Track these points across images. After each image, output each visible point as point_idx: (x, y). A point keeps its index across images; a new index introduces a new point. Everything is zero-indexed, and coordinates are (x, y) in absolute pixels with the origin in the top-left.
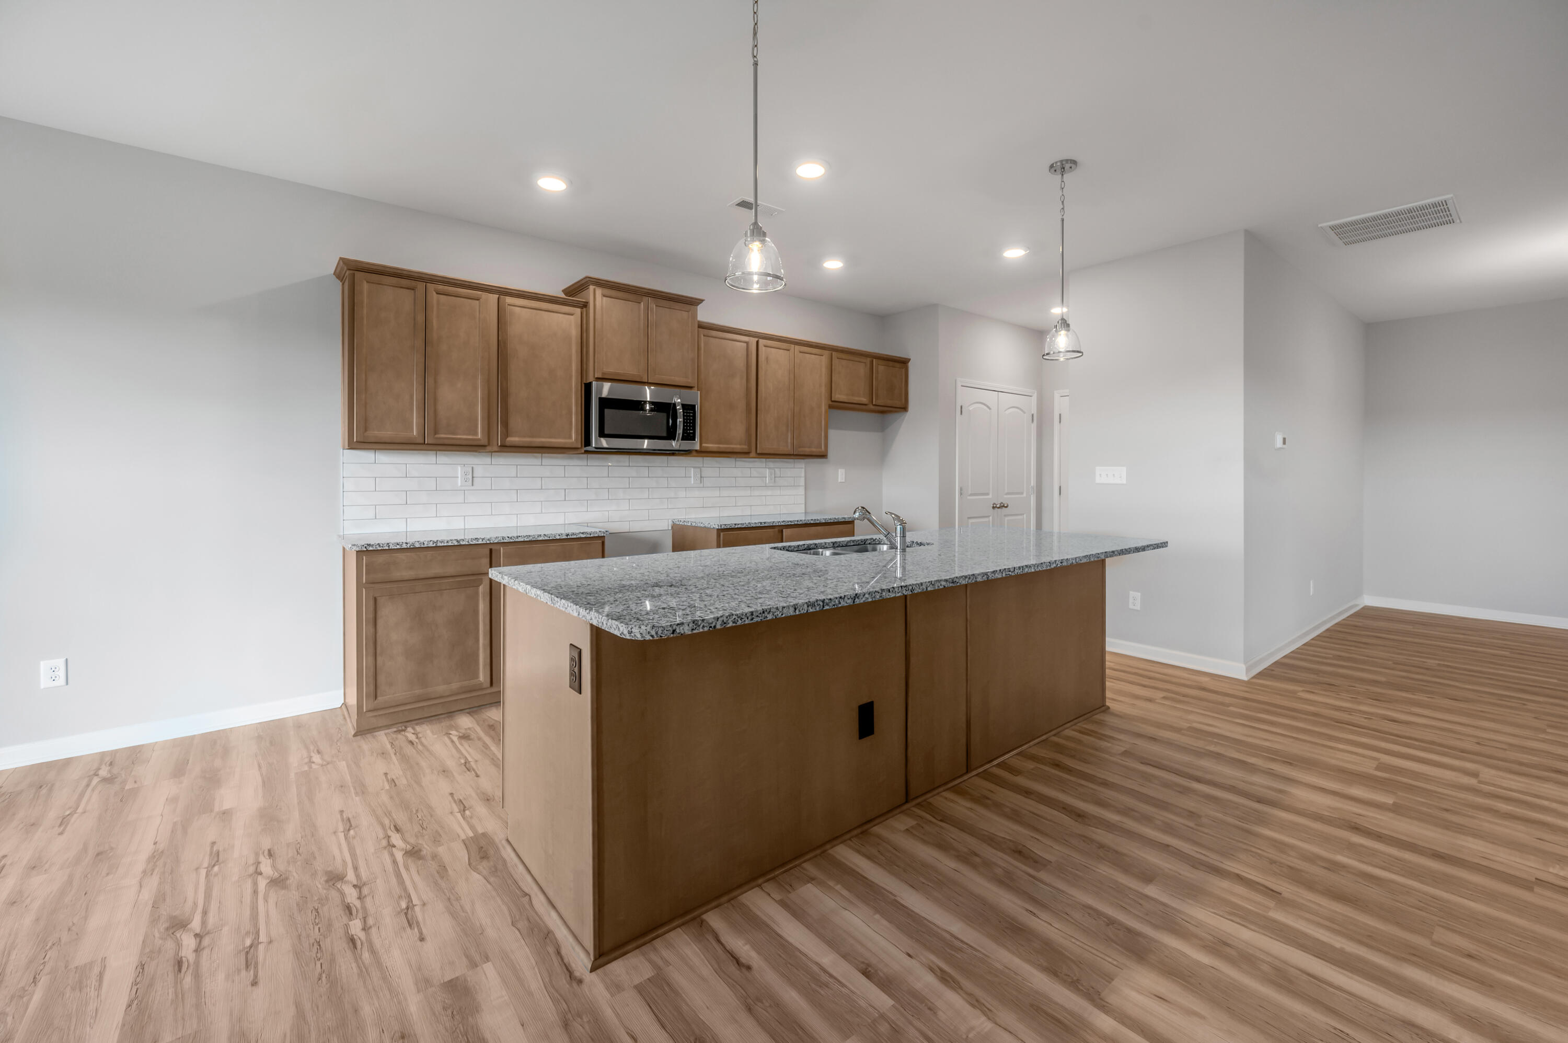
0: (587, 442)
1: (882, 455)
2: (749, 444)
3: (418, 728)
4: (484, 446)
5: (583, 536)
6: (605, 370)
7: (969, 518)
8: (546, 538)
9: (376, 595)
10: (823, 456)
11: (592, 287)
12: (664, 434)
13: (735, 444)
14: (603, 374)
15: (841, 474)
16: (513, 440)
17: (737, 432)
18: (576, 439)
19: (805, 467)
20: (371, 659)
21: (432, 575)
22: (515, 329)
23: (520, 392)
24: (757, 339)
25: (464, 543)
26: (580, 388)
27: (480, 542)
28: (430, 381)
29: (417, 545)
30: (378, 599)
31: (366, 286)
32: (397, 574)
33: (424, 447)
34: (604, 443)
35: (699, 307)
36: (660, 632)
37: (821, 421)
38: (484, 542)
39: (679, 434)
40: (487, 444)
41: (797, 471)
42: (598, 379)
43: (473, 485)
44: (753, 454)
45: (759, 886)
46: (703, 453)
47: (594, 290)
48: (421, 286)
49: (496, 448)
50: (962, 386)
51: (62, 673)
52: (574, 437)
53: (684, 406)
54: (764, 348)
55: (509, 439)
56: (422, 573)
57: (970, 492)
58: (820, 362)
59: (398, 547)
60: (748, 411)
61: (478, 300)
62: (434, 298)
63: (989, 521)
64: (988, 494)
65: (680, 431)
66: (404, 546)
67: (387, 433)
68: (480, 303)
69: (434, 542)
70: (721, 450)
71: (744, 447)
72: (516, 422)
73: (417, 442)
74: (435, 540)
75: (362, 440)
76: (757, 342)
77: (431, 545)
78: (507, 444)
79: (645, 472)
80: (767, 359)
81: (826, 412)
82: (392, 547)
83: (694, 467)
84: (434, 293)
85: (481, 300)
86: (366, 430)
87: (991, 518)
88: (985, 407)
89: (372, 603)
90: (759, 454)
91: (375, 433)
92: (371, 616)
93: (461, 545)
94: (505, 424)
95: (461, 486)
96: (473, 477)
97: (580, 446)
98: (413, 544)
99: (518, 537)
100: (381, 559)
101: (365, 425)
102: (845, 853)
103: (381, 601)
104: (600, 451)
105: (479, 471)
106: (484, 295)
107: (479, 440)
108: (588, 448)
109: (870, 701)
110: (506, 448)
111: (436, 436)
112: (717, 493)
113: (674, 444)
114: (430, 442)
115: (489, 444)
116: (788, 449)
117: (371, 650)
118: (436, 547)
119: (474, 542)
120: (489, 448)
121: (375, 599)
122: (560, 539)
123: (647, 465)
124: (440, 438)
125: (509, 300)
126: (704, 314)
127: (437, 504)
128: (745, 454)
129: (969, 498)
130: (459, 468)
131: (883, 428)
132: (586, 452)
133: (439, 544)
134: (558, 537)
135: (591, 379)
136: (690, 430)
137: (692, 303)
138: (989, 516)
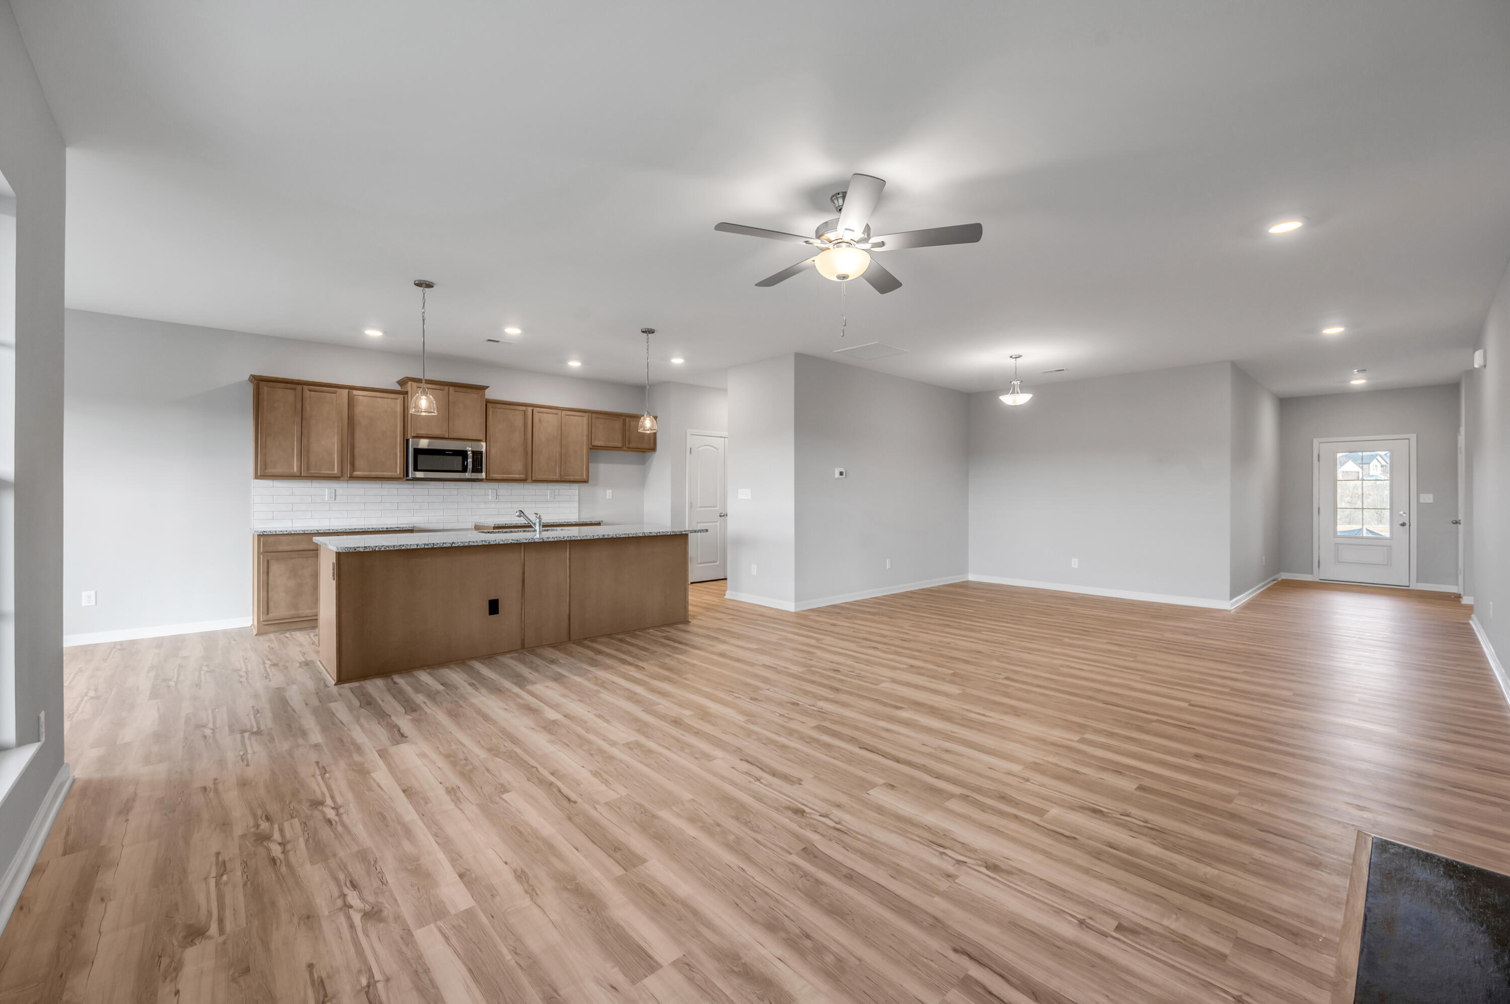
0: (407, 475)
1: (642, 482)
2: (526, 475)
3: (292, 633)
4: (339, 477)
5: (397, 529)
6: (418, 432)
7: (698, 523)
8: (373, 530)
9: (268, 559)
10: (586, 482)
11: (410, 383)
12: (461, 469)
13: (516, 475)
14: (417, 434)
15: (609, 493)
16: (356, 473)
17: (517, 467)
18: (400, 473)
19: (579, 488)
20: (265, 594)
21: (302, 549)
22: (359, 410)
23: (361, 446)
24: (532, 408)
25: (321, 532)
26: (402, 442)
27: (331, 531)
28: (305, 441)
29: (293, 532)
30: (270, 561)
31: (266, 389)
32: (281, 548)
33: (301, 477)
34: (420, 475)
35: (486, 391)
36: (349, 549)
37: (583, 460)
38: (334, 531)
39: (470, 469)
40: (340, 476)
41: (572, 491)
42: (414, 437)
43: (335, 500)
44: (529, 480)
45: (424, 670)
46: (488, 480)
47: (412, 384)
48: (299, 387)
49: (346, 478)
50: (691, 435)
51: (93, 598)
52: (399, 471)
53: (473, 452)
54: (537, 414)
55: (355, 473)
56: (296, 548)
57: (699, 505)
58: (584, 420)
59: (282, 533)
60: (526, 454)
61: (335, 393)
62: (307, 393)
63: (717, 525)
64: (716, 507)
65: (470, 466)
66: (285, 533)
67: (279, 470)
68: (336, 395)
69: (303, 531)
70: (505, 478)
71: (523, 476)
72: (359, 463)
73: (297, 475)
74: (304, 530)
75: (263, 475)
76: (533, 410)
77: (301, 532)
78: (354, 476)
79: (455, 492)
80: (540, 420)
81: (588, 453)
82: (278, 533)
83: (491, 489)
84: (308, 391)
85: (337, 393)
86: (265, 469)
87: (718, 523)
88: (712, 448)
89: (266, 563)
90: (534, 481)
91: (270, 471)
92: (265, 570)
93: (319, 533)
94: (353, 464)
95: (328, 500)
96: (335, 495)
97: (402, 477)
98: (290, 532)
99: (355, 529)
100: (271, 539)
101: (265, 466)
102: (477, 665)
103: (272, 562)
104: (416, 479)
105: (339, 492)
106: (339, 390)
107: (335, 474)
108: (408, 478)
109: (496, 598)
110: (353, 478)
111: (309, 472)
112: (509, 505)
113: (467, 475)
114: (305, 475)
115: (342, 476)
116: (557, 477)
117: (265, 589)
118: (304, 533)
119: (328, 531)
120: (342, 479)
121: (268, 561)
122: (382, 531)
123: (456, 487)
124: (311, 473)
125: (355, 392)
126: (490, 394)
127: (312, 511)
128: (524, 481)
129: (698, 509)
130: (327, 490)
131: (643, 462)
132: (407, 480)
133: (306, 532)
134: (381, 530)
135: (409, 437)
136: (478, 466)
137: (483, 388)
138: (717, 522)
